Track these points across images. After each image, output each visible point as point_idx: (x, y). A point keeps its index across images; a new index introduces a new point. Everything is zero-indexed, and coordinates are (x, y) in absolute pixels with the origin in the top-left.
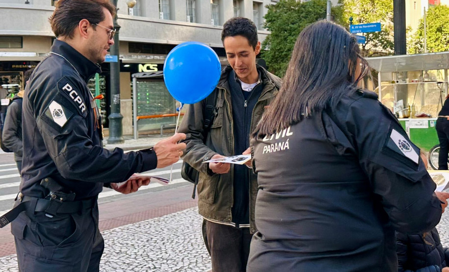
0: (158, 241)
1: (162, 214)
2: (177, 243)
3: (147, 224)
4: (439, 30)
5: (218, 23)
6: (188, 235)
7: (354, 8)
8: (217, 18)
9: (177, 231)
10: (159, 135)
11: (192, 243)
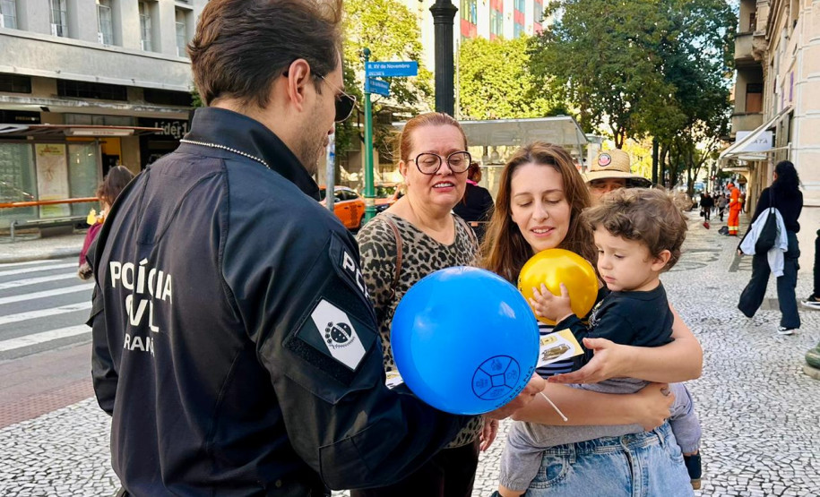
0: (37, 478)
1: (39, 411)
2: (79, 478)
3: (9, 438)
4: (478, 77)
5: (111, 41)
6: (98, 458)
7: (352, 31)
8: (109, 32)
9: (75, 450)
10: (8, 239)
11: (110, 477)
